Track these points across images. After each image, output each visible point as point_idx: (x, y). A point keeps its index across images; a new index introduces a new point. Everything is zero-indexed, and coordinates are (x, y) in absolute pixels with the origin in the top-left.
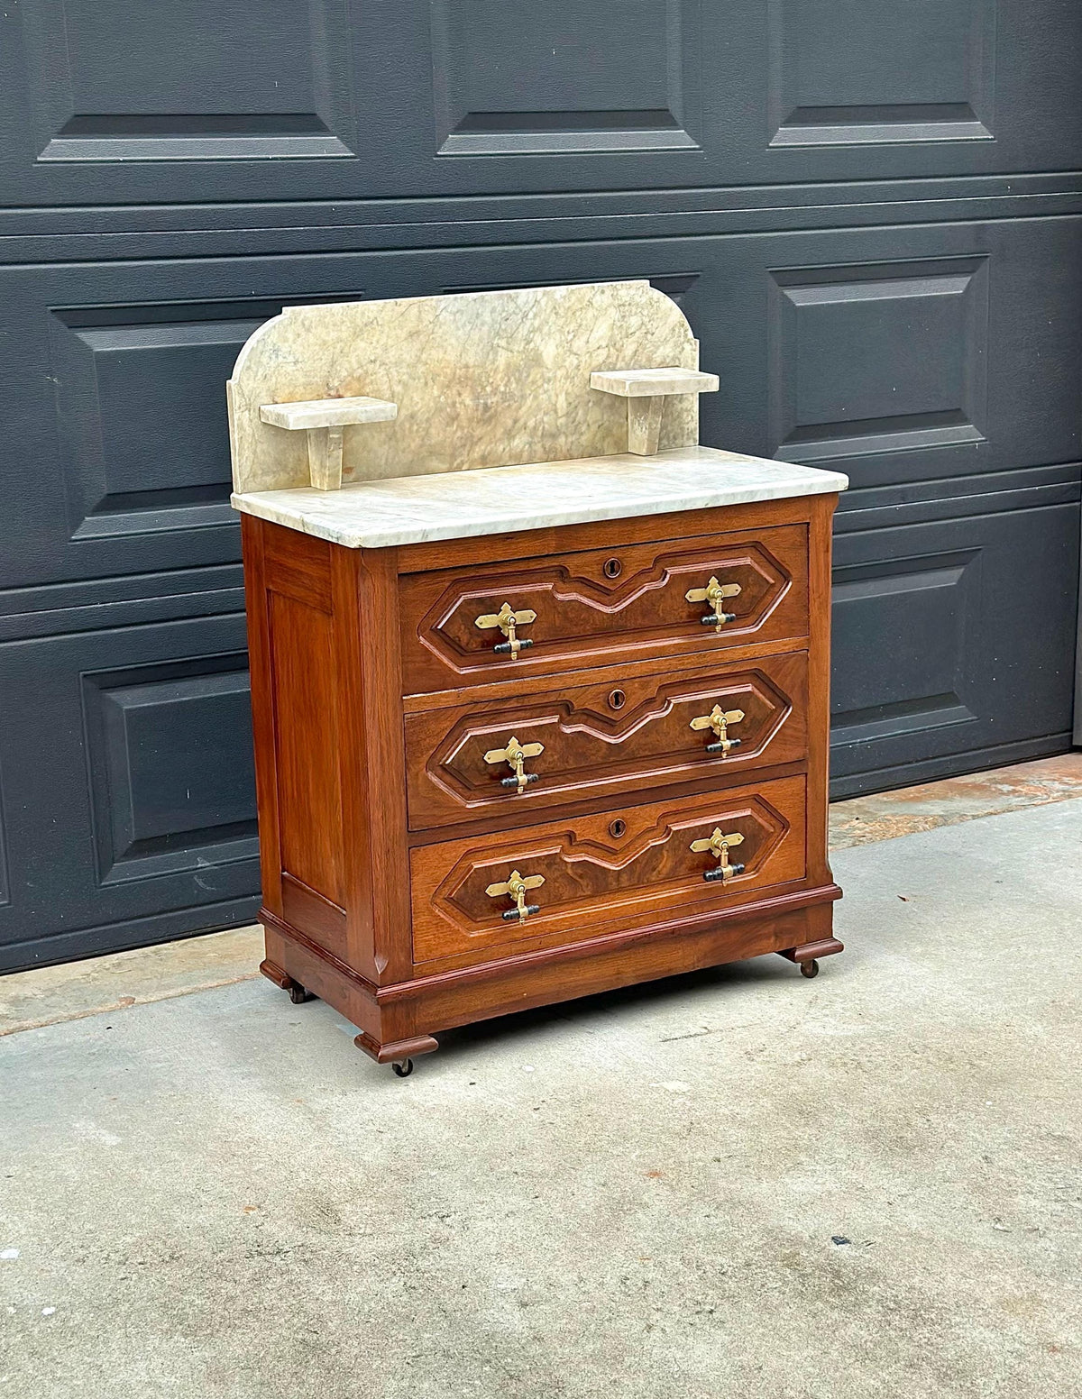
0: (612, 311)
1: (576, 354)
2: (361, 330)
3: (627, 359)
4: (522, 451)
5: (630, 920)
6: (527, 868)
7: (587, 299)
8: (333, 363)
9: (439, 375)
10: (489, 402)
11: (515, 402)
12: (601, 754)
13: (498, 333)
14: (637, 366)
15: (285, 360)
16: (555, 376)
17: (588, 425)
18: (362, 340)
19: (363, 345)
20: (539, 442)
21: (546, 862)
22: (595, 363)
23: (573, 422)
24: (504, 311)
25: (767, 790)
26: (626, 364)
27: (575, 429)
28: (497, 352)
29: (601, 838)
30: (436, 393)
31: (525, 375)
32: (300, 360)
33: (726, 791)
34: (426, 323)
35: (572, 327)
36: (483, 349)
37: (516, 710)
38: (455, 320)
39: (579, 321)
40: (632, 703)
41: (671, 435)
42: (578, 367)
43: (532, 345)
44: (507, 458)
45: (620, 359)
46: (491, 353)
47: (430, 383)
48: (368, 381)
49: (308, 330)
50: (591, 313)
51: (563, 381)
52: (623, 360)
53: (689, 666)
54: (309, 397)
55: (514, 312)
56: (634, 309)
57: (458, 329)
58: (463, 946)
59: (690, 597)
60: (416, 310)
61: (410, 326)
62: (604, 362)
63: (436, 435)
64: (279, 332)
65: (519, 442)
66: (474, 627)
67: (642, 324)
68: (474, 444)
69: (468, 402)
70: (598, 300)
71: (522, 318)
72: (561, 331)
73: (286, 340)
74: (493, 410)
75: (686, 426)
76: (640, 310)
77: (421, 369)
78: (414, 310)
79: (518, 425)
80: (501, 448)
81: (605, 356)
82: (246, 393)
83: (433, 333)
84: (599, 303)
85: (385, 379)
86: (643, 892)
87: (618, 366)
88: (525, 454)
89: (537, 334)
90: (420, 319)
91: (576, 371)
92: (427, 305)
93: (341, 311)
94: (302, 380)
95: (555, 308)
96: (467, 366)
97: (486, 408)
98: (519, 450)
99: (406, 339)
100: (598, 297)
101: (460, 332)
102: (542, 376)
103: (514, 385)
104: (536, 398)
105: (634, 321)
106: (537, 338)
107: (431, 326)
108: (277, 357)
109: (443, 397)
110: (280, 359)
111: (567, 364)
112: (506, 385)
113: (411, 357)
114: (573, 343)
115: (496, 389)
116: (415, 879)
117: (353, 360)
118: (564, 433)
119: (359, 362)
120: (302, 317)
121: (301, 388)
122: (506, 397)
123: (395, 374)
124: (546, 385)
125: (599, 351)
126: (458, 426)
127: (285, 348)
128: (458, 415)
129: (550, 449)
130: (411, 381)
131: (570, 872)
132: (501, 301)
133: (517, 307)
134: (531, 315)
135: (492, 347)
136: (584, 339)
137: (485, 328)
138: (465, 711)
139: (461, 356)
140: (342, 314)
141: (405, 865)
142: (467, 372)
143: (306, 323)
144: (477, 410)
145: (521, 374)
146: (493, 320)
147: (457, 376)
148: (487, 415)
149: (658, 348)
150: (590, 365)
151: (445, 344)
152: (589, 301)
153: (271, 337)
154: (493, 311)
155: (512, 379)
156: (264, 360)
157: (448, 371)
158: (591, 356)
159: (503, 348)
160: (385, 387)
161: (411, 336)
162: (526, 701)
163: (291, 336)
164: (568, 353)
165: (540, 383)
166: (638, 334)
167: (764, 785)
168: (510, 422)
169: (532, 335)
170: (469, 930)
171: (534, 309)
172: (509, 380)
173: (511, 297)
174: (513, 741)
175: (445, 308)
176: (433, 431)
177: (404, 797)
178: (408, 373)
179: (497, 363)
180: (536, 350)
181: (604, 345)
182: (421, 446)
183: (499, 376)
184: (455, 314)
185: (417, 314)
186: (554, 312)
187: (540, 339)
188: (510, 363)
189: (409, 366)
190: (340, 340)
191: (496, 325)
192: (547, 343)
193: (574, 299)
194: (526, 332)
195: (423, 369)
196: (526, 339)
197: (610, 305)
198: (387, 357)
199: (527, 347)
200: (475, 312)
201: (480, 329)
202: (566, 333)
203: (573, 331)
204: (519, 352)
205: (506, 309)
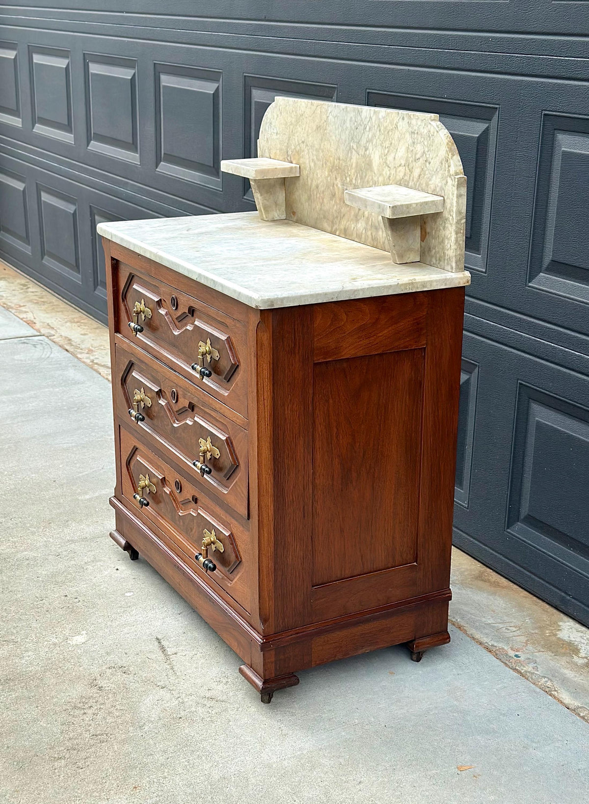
0: (408, 136)
1: (388, 167)
2: (299, 119)
3: (415, 180)
4: (362, 234)
7: (395, 122)
8: (289, 139)
9: (328, 162)
14: (420, 188)
15: (273, 131)
16: (378, 181)
18: (299, 126)
19: (299, 129)
20: (370, 230)
21: (156, 480)
22: (398, 178)
24: (355, 121)
26: (414, 184)
28: (352, 152)
30: (327, 174)
31: (364, 174)
32: (278, 133)
34: (323, 121)
35: (387, 144)
36: (346, 148)
37: (147, 372)
38: (335, 122)
39: (391, 140)
40: (180, 404)
41: (438, 256)
42: (389, 177)
43: (368, 152)
44: (354, 235)
45: (412, 178)
46: (350, 152)
47: (325, 166)
48: (301, 155)
49: (281, 113)
50: (396, 135)
54: (281, 158)
55: (360, 124)
56: (420, 138)
57: (336, 129)
59: (200, 346)
61: (317, 121)
62: (403, 178)
63: (327, 204)
64: (271, 111)
65: (361, 226)
67: (424, 152)
68: (342, 218)
69: (339, 185)
70: (401, 124)
71: (364, 129)
72: (382, 145)
73: (274, 119)
76: (423, 139)
78: (319, 110)
79: (360, 213)
80: (353, 226)
81: (403, 173)
82: (262, 147)
83: (326, 129)
84: (401, 128)
85: (308, 156)
87: (410, 184)
88: (364, 236)
89: (371, 144)
90: (321, 118)
92: (324, 108)
94: (279, 146)
95: (379, 125)
96: (339, 159)
98: (360, 232)
99: (316, 130)
100: (401, 122)
101: (337, 132)
102: (372, 179)
103: (359, 181)
106: (371, 147)
107: (325, 124)
108: (271, 127)
109: (329, 178)
110: (272, 129)
111: (384, 173)
112: (355, 179)
113: (317, 144)
114: (387, 157)
115: (351, 180)
117: (296, 139)
119: (298, 141)
120: (279, 104)
121: (279, 151)
123: (311, 154)
125: (401, 167)
126: (335, 202)
127: (274, 124)
128: (335, 194)
130: (317, 161)
133: (362, 120)
134: (368, 128)
136: (393, 155)
137: (347, 132)
139: (337, 150)
142: (340, 162)
146: (351, 127)
147: (335, 165)
149: (432, 176)
151: (330, 138)
152: (396, 125)
153: (269, 114)
154: (351, 120)
156: (267, 128)
157: (332, 159)
158: (396, 171)
159: (355, 150)
160: (308, 162)
161: (318, 128)
164: (385, 165)
169: (368, 144)
171: (369, 124)
173: (359, 111)
174: (142, 390)
175: (331, 112)
176: (325, 200)
178: (316, 155)
179: (352, 161)
180: (370, 156)
181: (403, 162)
182: (321, 209)
183: (353, 171)
184: (335, 118)
185: (320, 114)
186: (379, 128)
187: (372, 149)
188: (358, 162)
189: (316, 150)
190: (292, 124)
191: (352, 132)
192: (375, 153)
193: (389, 120)
194: (365, 141)
195: (322, 154)
196: (365, 147)
197: (407, 131)
198: (308, 141)
199: (365, 152)
200: (343, 118)
201: (345, 133)
202: (384, 148)
203: (388, 147)
204: (362, 156)
205: (357, 120)
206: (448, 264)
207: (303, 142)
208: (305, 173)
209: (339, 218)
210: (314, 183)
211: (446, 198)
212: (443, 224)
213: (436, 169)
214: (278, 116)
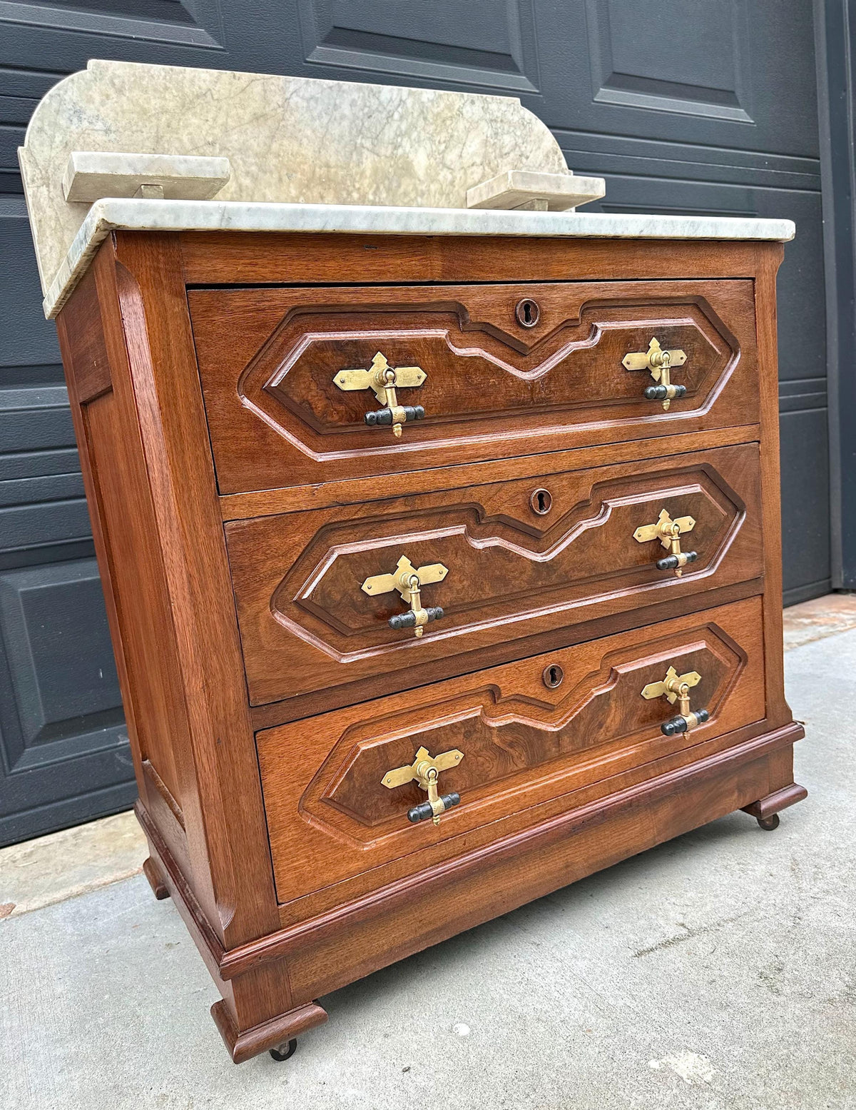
0: (483, 124)
1: (449, 168)
2: (191, 102)
5: (577, 794)
6: (438, 742)
7: (457, 107)
12: (525, 577)
13: (360, 132)
15: (92, 127)
16: (428, 190)
18: (194, 114)
19: (195, 121)
21: (463, 730)
22: (470, 181)
24: (365, 106)
25: (722, 616)
28: (362, 153)
29: (534, 690)
30: (293, 192)
31: (395, 184)
32: (113, 128)
33: (678, 619)
34: (273, 105)
35: (443, 136)
36: (345, 147)
37: (405, 517)
38: (308, 107)
39: (450, 131)
40: (561, 506)
42: (452, 183)
43: (400, 151)
46: (354, 154)
47: (285, 178)
50: (461, 125)
51: (437, 196)
53: (628, 458)
55: (377, 110)
56: (506, 127)
57: (313, 119)
58: (353, 866)
59: (628, 363)
60: (261, 88)
61: (255, 106)
62: (479, 181)
64: (79, 89)
66: (332, 387)
67: (516, 144)
70: (467, 110)
71: (387, 118)
72: (431, 139)
73: (90, 101)
76: (512, 129)
77: (273, 161)
78: (259, 89)
81: (480, 176)
82: (40, 162)
83: (283, 119)
84: (470, 115)
86: (589, 756)
89: (405, 139)
90: (265, 100)
91: (451, 187)
92: (273, 84)
93: (163, 74)
95: (422, 112)
96: (328, 166)
99: (251, 121)
100: (468, 108)
101: (317, 123)
102: (415, 188)
105: (507, 140)
106: (406, 144)
107: (280, 110)
108: (80, 119)
110: (85, 124)
111: (440, 177)
112: (375, 193)
113: (258, 145)
114: (446, 155)
116: (270, 779)
117: (185, 139)
119: (192, 141)
120: (107, 74)
123: (241, 162)
125: (475, 168)
127: (90, 111)
130: (261, 174)
131: (496, 740)
132: (361, 94)
133: (381, 104)
134: (396, 116)
135: (356, 147)
136: (457, 151)
137: (346, 123)
138: (325, 517)
139: (320, 152)
140: (165, 78)
141: (249, 759)
142: (328, 172)
143: (116, 81)
145: (390, 183)
146: (354, 114)
147: (318, 175)
150: (465, 182)
151: (299, 135)
152: (458, 110)
153: (69, 93)
154: (353, 103)
155: (382, 187)
156: (63, 122)
157: (306, 167)
158: (465, 173)
159: (367, 149)
161: (257, 119)
162: (418, 504)
163: (97, 98)
164: (441, 166)
165: (413, 195)
166: (512, 155)
167: (720, 610)
169: (399, 140)
170: (362, 840)
171: (400, 109)
172: (378, 188)
173: (373, 91)
174: (404, 562)
175: (295, 91)
177: (237, 654)
178: (256, 164)
179: (362, 166)
180: (406, 156)
181: (478, 161)
183: (366, 182)
184: (308, 100)
185: (263, 93)
186: (422, 116)
187: (408, 146)
188: (377, 168)
189: (256, 155)
190: (164, 111)
191: (357, 122)
192: (416, 151)
193: (442, 105)
194: (392, 135)
195: (274, 161)
196: (393, 143)
197: (481, 119)
198: (231, 142)
199: (395, 152)
200: (332, 102)
201: (340, 123)
202: (437, 143)
203: (444, 142)
204: (386, 157)
205: (368, 104)
207: (211, 144)
213: (538, 163)
214: (108, 97)
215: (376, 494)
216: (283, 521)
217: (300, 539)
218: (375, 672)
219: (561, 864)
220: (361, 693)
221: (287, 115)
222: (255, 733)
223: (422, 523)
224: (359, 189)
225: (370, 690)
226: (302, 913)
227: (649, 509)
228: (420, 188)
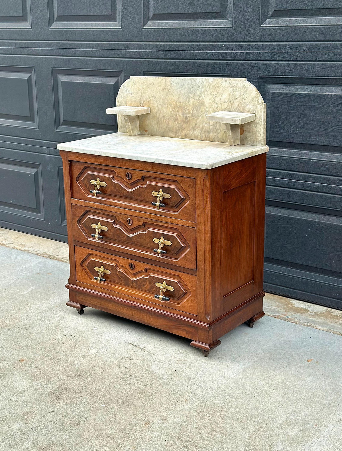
0: (229, 89)
1: (216, 103)
2: (149, 86)
3: (235, 108)
4: (198, 136)
6: (106, 266)
7: (220, 83)
8: (141, 96)
9: (172, 104)
10: (187, 116)
11: (196, 117)
13: (190, 92)
14: (239, 111)
15: (129, 93)
16: (209, 110)
17: (221, 130)
18: (149, 89)
19: (149, 91)
20: (204, 133)
21: (111, 267)
22: (223, 108)
23: (216, 128)
26: (235, 109)
27: (216, 131)
28: (190, 99)
29: (127, 267)
30: (171, 110)
31: (199, 108)
32: (133, 93)
33: (167, 269)
34: (167, 86)
35: (215, 93)
36: (185, 97)
38: (176, 86)
39: (217, 91)
41: (252, 140)
42: (217, 108)
43: (201, 98)
44: (193, 137)
45: (232, 107)
46: (188, 99)
47: (169, 106)
48: (151, 103)
49: (135, 84)
50: (221, 89)
52: (234, 108)
53: (152, 219)
54: (135, 105)
55: (195, 85)
56: (237, 89)
57: (177, 89)
58: (89, 282)
59: (153, 194)
60: (165, 81)
61: (163, 86)
62: (226, 108)
63: (171, 124)
65: (197, 132)
67: (241, 95)
68: (183, 130)
69: (181, 115)
71: (198, 88)
72: (211, 94)
73: (129, 87)
74: (188, 119)
75: (258, 138)
76: (240, 89)
78: (164, 81)
79: (196, 126)
80: (191, 133)
82: (119, 101)
83: (170, 89)
84: (225, 85)
85: (156, 103)
87: (232, 110)
88: (199, 137)
89: (203, 94)
90: (166, 84)
91: (217, 109)
92: (168, 79)
93: (143, 79)
94: (133, 100)
95: (209, 85)
96: (180, 102)
97: (186, 118)
98: (197, 135)
100: (224, 83)
103: (195, 112)
104: (202, 117)
105: (238, 94)
106: (203, 95)
107: (169, 87)
108: (127, 91)
109: (173, 112)
111: (213, 106)
112: (193, 111)
113: (163, 97)
114: (215, 99)
115: (190, 112)
117: (147, 95)
118: (212, 132)
120: (133, 80)
121: (133, 102)
122: (193, 115)
123: (159, 102)
124: (206, 113)
125: (225, 103)
126: (177, 123)
127: (129, 89)
128: (178, 119)
129: (207, 137)
130: (163, 105)
131: (118, 273)
132: (191, 81)
133: (196, 83)
134: (201, 87)
135: (188, 97)
136: (219, 98)
137: (186, 90)
138: (87, 209)
139: (178, 98)
142: (180, 104)
143: (134, 81)
144: (183, 118)
145: (197, 108)
146: (188, 87)
147: (177, 105)
148: (187, 121)
149: (247, 105)
150: (221, 108)
151: (173, 94)
152: (221, 84)
153: (125, 85)
154: (188, 84)
155: (195, 109)
156: (124, 92)
157: (174, 103)
158: (222, 105)
159: (192, 98)
160: (156, 105)
161: (163, 89)
162: (104, 212)
163: (130, 85)
164: (214, 103)
165: (204, 112)
166: (239, 99)
168: (194, 124)
169: (201, 94)
170: (91, 278)
171: (202, 85)
172: (194, 109)
173: (194, 79)
174: (99, 224)
175: (173, 81)
176: (170, 123)
178: (162, 102)
179: (190, 103)
180: (202, 100)
181: (226, 101)
182: (167, 127)
183: (190, 107)
184: (176, 84)
185: (165, 82)
186: (209, 86)
187: (204, 96)
188: (194, 103)
189: (162, 100)
190: (143, 88)
191: (189, 89)
192: (206, 98)
193: (215, 83)
194: (199, 93)
195: (167, 101)
196: (199, 96)
197: (229, 86)
198: (156, 96)
199: (199, 98)
200: (183, 84)
201: (184, 90)
202: (213, 95)
203: (215, 95)
204: (197, 100)
205: (193, 84)
206: (259, 143)
207: (153, 97)
208: (154, 111)
209: (181, 130)
210: (161, 115)
211: (256, 114)
212: (255, 126)
213: (249, 102)
214: (132, 85)
215: (95, 207)
216: (80, 207)
217: (83, 211)
218: (93, 244)
219: (131, 314)
220: (91, 247)
221: (171, 89)
222: (74, 245)
223: (105, 216)
224: (188, 109)
225: (93, 248)
226: (80, 285)
227: (158, 234)
228: (206, 109)
